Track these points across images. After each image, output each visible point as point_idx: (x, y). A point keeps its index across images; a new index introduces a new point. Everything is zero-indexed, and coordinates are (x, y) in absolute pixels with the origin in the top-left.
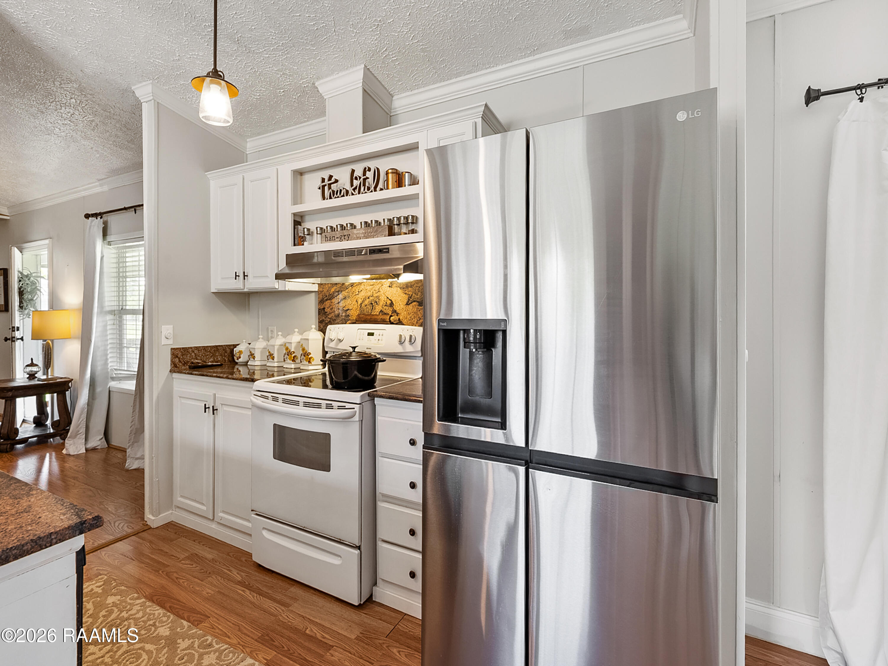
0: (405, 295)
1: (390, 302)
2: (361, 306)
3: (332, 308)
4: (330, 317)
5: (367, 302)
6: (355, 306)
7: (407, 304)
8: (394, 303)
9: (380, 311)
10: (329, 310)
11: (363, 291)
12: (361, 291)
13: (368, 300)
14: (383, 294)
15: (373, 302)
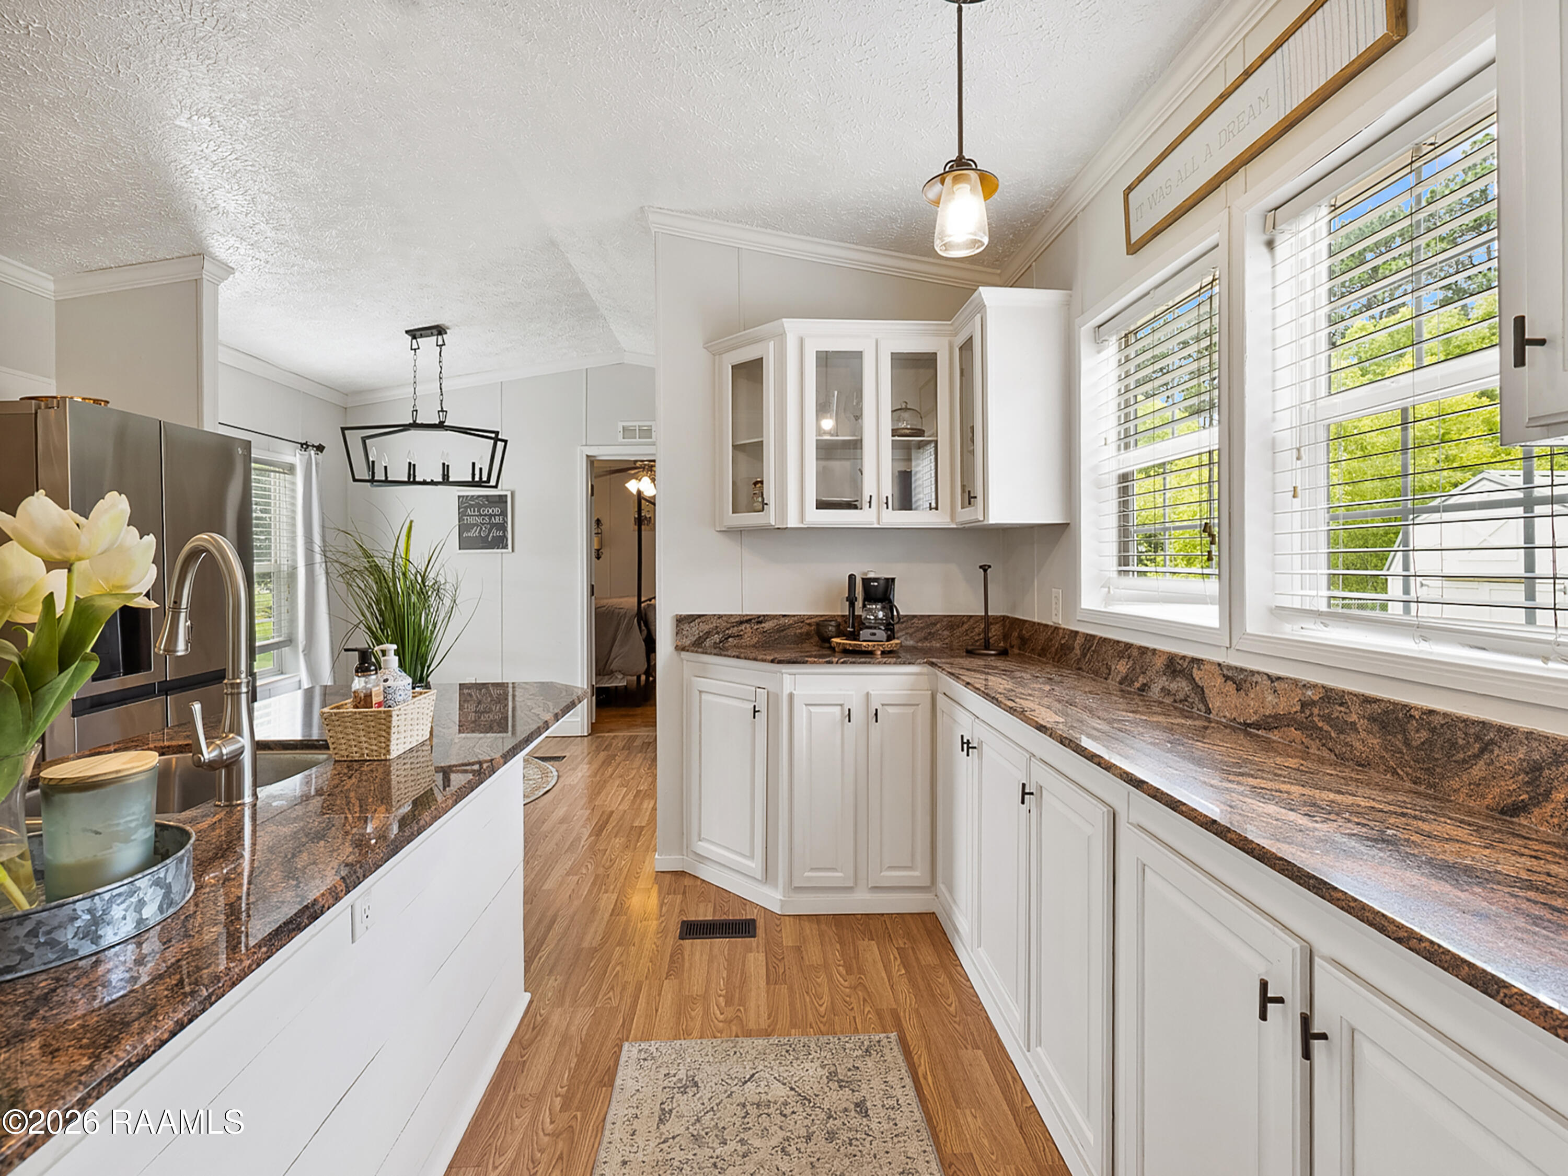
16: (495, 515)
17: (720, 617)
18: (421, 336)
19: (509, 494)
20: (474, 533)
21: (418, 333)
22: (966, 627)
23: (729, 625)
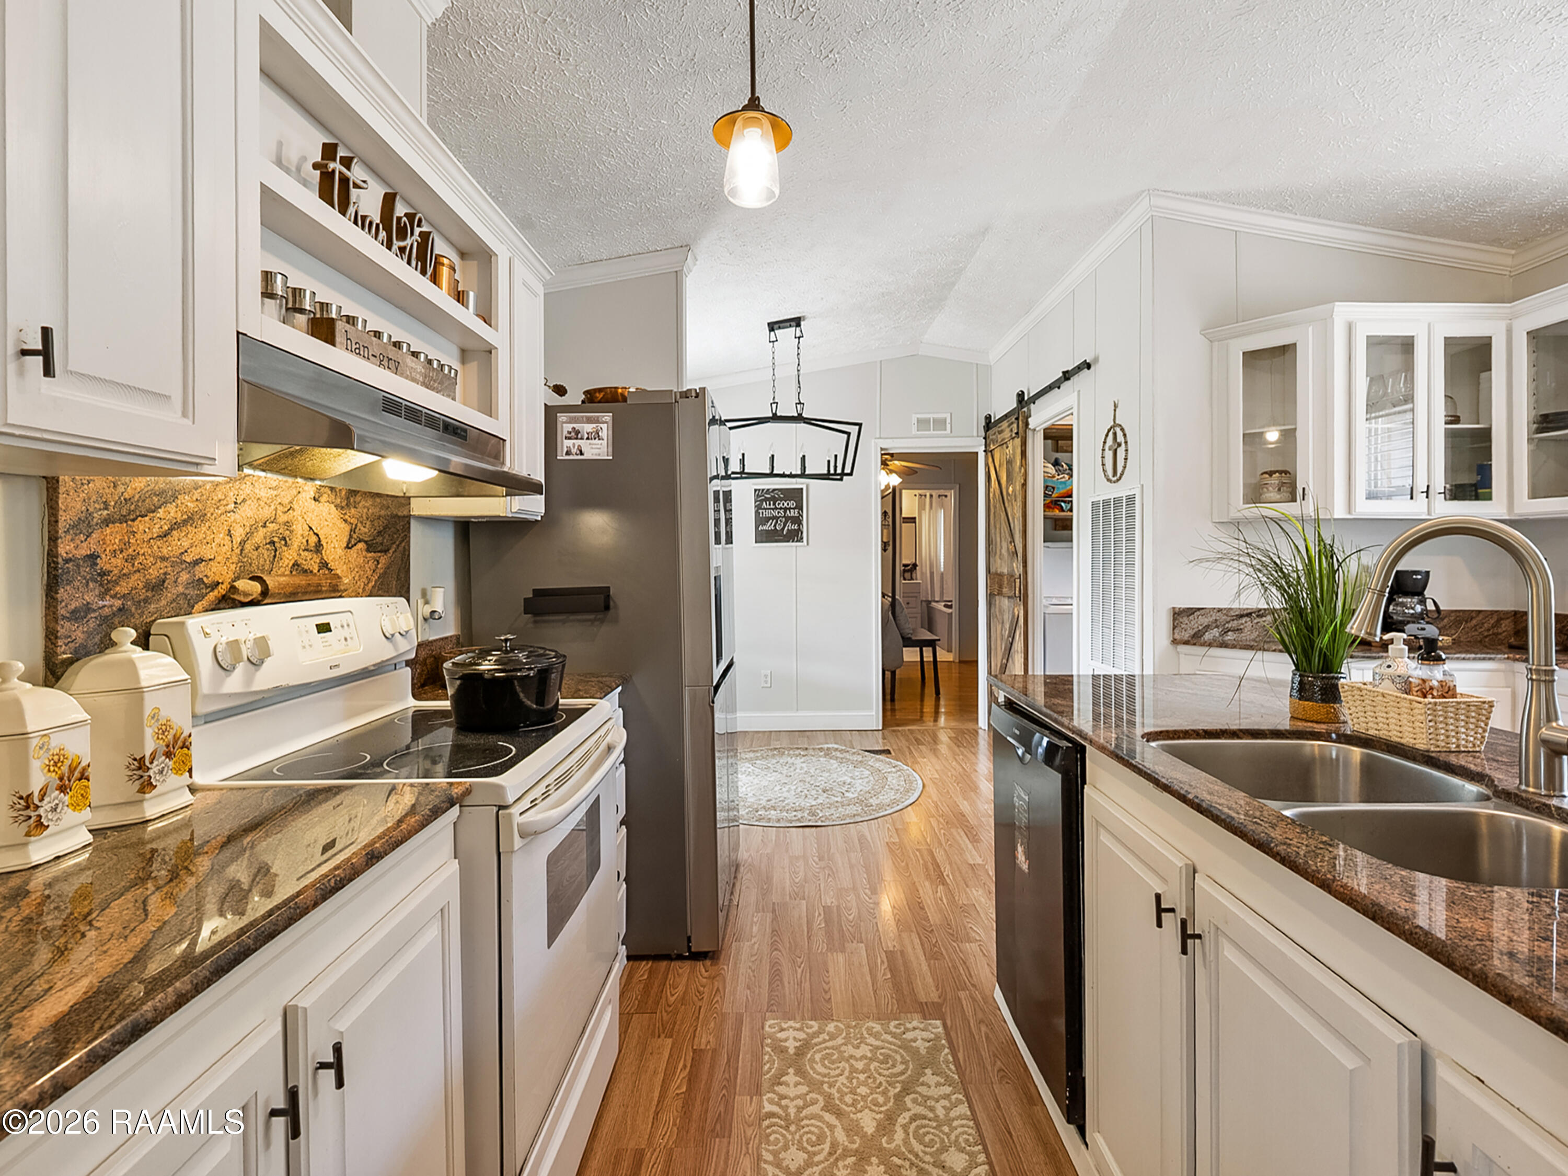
0: (343, 525)
1: (314, 539)
2: (242, 550)
3: (133, 558)
4: (123, 588)
5: (259, 537)
6: (224, 549)
7: (348, 547)
8: (323, 542)
9: (294, 565)
10: (118, 561)
11: (248, 502)
12: (244, 500)
13: (262, 532)
14: (300, 518)
15: (276, 539)
16: (790, 509)
17: (1220, 610)
18: (780, 328)
19: (804, 487)
20: (769, 526)
21: (776, 326)
22: (1474, 622)
23: (1229, 619)
